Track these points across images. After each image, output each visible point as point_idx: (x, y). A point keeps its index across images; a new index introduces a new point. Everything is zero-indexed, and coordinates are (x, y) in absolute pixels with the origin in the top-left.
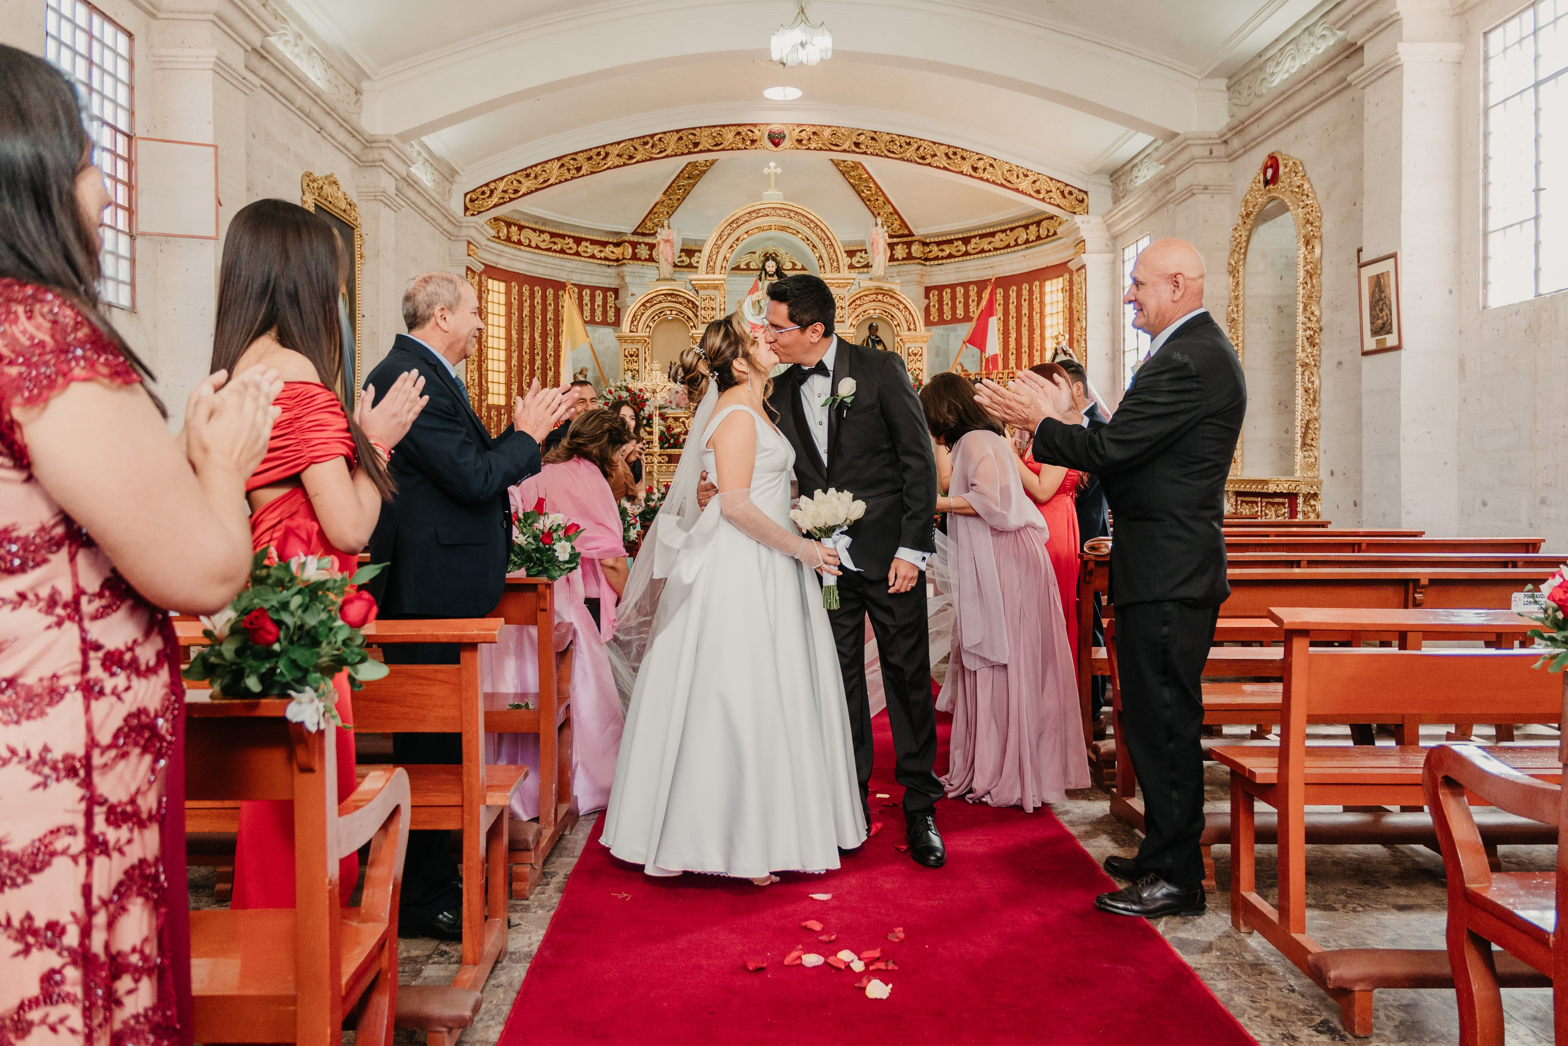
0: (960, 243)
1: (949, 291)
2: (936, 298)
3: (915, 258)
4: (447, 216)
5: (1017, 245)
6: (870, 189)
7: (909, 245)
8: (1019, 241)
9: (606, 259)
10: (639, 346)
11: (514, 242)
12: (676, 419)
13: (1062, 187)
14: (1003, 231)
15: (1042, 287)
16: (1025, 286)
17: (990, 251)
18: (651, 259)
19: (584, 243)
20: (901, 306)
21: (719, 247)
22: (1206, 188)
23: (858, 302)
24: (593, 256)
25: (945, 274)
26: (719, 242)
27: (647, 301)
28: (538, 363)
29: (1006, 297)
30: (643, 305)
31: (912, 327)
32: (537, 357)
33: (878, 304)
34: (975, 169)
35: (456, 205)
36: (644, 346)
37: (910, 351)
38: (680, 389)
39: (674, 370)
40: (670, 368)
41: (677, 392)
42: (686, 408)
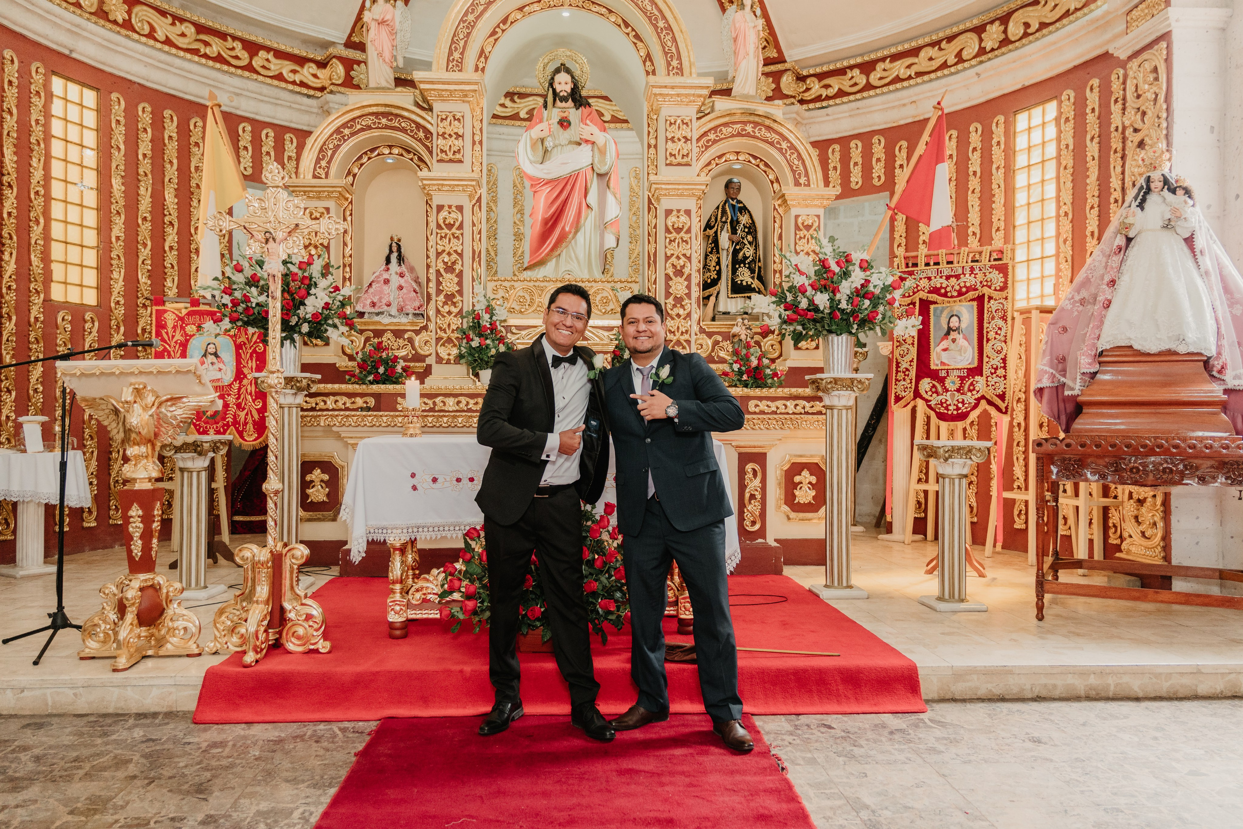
0: (856, 71)
3: (787, 97)
5: (960, 61)
7: (777, 77)
8: (965, 54)
9: (302, 84)
10: (331, 204)
11: (115, 22)
12: (398, 334)
14: (935, 43)
15: (1009, 124)
16: (978, 127)
17: (912, 77)
19: (262, 54)
20: (784, 145)
21: (472, 26)
23: (712, 136)
24: (280, 77)
26: (471, 17)
27: (345, 125)
28: (172, 238)
30: (338, 131)
31: (802, 180)
32: (169, 230)
33: (744, 140)
36: (340, 205)
37: (800, 220)
38: (406, 281)
39: (395, 249)
40: (391, 246)
41: (401, 288)
42: (415, 314)
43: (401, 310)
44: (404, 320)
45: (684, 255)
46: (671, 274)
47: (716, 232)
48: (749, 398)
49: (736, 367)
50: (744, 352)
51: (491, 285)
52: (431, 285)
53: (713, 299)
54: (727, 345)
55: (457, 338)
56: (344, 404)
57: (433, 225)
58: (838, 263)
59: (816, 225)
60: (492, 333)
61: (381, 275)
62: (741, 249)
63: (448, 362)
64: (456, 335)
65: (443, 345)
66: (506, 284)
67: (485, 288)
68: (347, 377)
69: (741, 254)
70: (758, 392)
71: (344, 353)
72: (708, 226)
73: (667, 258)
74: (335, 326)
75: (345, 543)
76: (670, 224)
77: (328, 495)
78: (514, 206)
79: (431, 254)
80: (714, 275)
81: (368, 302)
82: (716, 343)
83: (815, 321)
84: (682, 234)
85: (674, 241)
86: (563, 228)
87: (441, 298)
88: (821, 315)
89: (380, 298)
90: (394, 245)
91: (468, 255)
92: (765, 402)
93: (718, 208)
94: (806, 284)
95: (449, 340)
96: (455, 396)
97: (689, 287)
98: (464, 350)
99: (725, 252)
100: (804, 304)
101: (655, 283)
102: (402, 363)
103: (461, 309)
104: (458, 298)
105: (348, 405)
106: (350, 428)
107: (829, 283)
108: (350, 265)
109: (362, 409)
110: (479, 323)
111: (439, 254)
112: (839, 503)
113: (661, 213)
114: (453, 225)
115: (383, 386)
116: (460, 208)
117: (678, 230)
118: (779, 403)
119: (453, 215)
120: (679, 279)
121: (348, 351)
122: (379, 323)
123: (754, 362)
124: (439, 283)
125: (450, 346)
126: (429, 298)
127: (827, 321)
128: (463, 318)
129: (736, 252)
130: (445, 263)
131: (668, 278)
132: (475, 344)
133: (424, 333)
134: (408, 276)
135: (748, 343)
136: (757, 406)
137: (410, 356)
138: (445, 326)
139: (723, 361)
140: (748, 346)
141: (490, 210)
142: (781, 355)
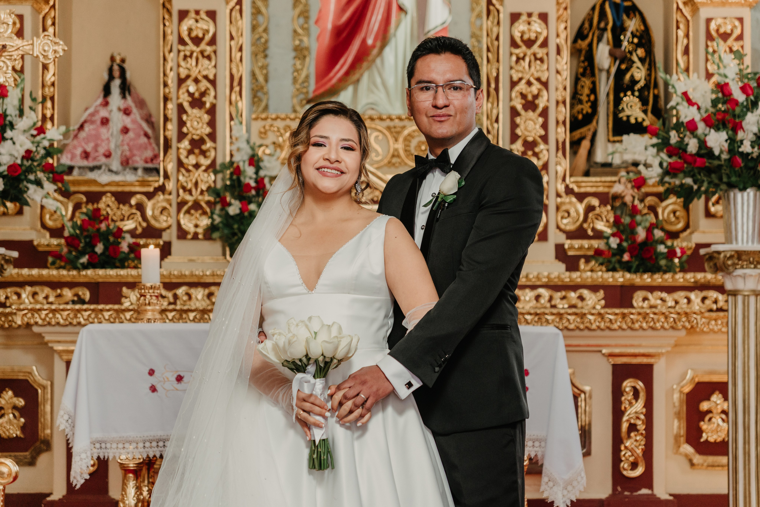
12: (122, 197)
36: (38, 11)
37: (713, 26)
38: (134, 122)
39: (116, 73)
40: (111, 70)
41: (125, 130)
42: (147, 170)
43: (126, 163)
44: (130, 177)
45: (538, 80)
46: (519, 107)
47: (590, 45)
48: (635, 288)
49: (614, 242)
50: (626, 220)
51: (257, 126)
52: (169, 126)
53: (586, 144)
54: (606, 211)
55: (208, 203)
56: (46, 298)
57: (172, 38)
58: (744, 89)
59: (737, 32)
60: (258, 195)
61: (96, 112)
62: (628, 69)
63: (195, 237)
64: (207, 198)
65: (188, 212)
66: (280, 124)
67: (248, 131)
68: (50, 259)
69: (628, 77)
70: (647, 279)
71: (44, 226)
72: (580, 35)
73: (513, 84)
74: (38, 183)
75: (49, 495)
76: (517, 35)
77: (23, 428)
78: (295, 6)
79: (169, 82)
80: (587, 108)
81: (79, 151)
82: (590, 209)
83: (709, 171)
84: (535, 48)
85: (523, 59)
86: (364, 41)
87: (185, 144)
88: (716, 163)
89: (96, 148)
90: (116, 68)
91: (224, 82)
92: (659, 294)
93: (593, 9)
94: (697, 118)
95: (197, 205)
96: (205, 285)
97: (545, 126)
98: (218, 220)
99: (604, 75)
100: (692, 146)
101: (497, 121)
102: (129, 239)
103: (214, 162)
104: (209, 144)
105: (51, 299)
106: (58, 329)
107: (728, 117)
108: (52, 99)
109: (74, 302)
110: (239, 180)
111: (181, 81)
112: (747, 428)
113: (504, 17)
114: (202, 39)
115: (101, 272)
116: (212, 15)
117: (529, 43)
118: (680, 295)
119: (202, 25)
120: (530, 114)
121: (50, 223)
122: (94, 182)
123: (641, 234)
124: (181, 124)
125: (197, 214)
126: (167, 146)
127: (725, 171)
128: (216, 173)
129: (620, 74)
130: (191, 95)
131: (514, 113)
132: (234, 209)
133: (161, 197)
134: (136, 114)
135: (634, 207)
136: (645, 299)
137: (140, 230)
138: (189, 186)
139: (598, 235)
140: (634, 211)
141: (257, 12)
142: (687, 226)
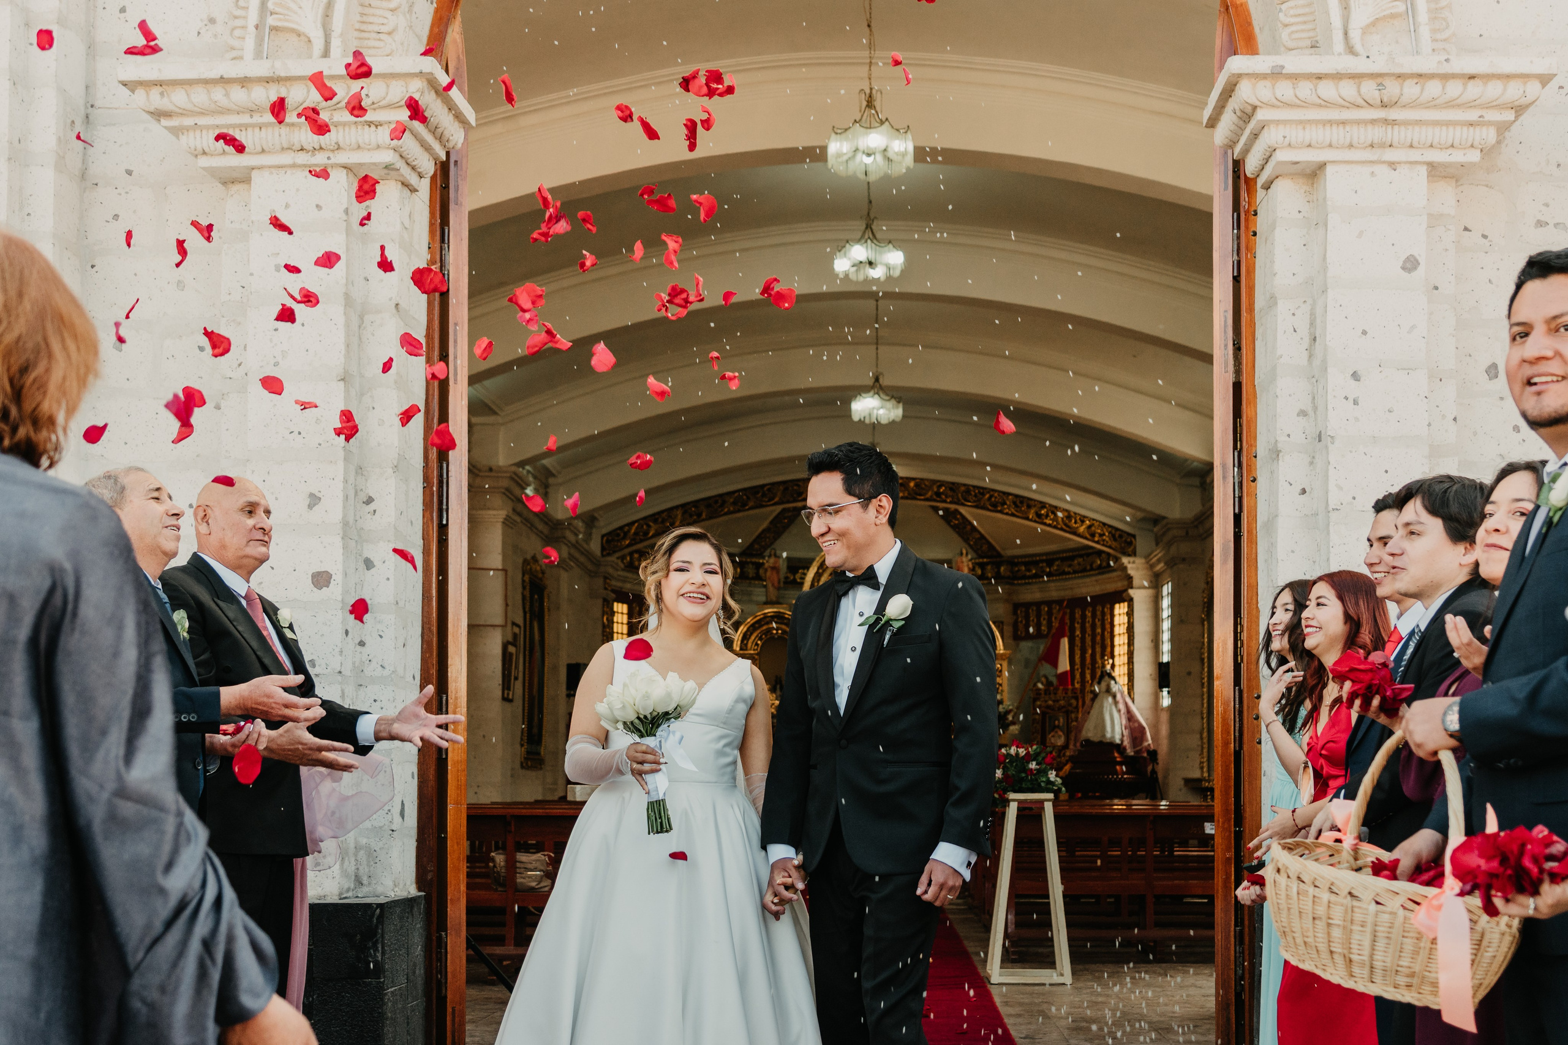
0: (1045, 564)
1: (1035, 608)
2: (1023, 614)
3: (1004, 577)
4: (588, 554)
5: (1092, 569)
6: (958, 519)
7: (998, 565)
8: (1094, 566)
13: (1113, 531)
14: (1081, 556)
15: (1112, 610)
16: (1099, 608)
17: (1069, 573)
18: (758, 577)
22: (1184, 560)
25: (1031, 594)
27: (756, 623)
29: (1083, 617)
30: (752, 625)
34: (1039, 515)
35: (595, 546)
